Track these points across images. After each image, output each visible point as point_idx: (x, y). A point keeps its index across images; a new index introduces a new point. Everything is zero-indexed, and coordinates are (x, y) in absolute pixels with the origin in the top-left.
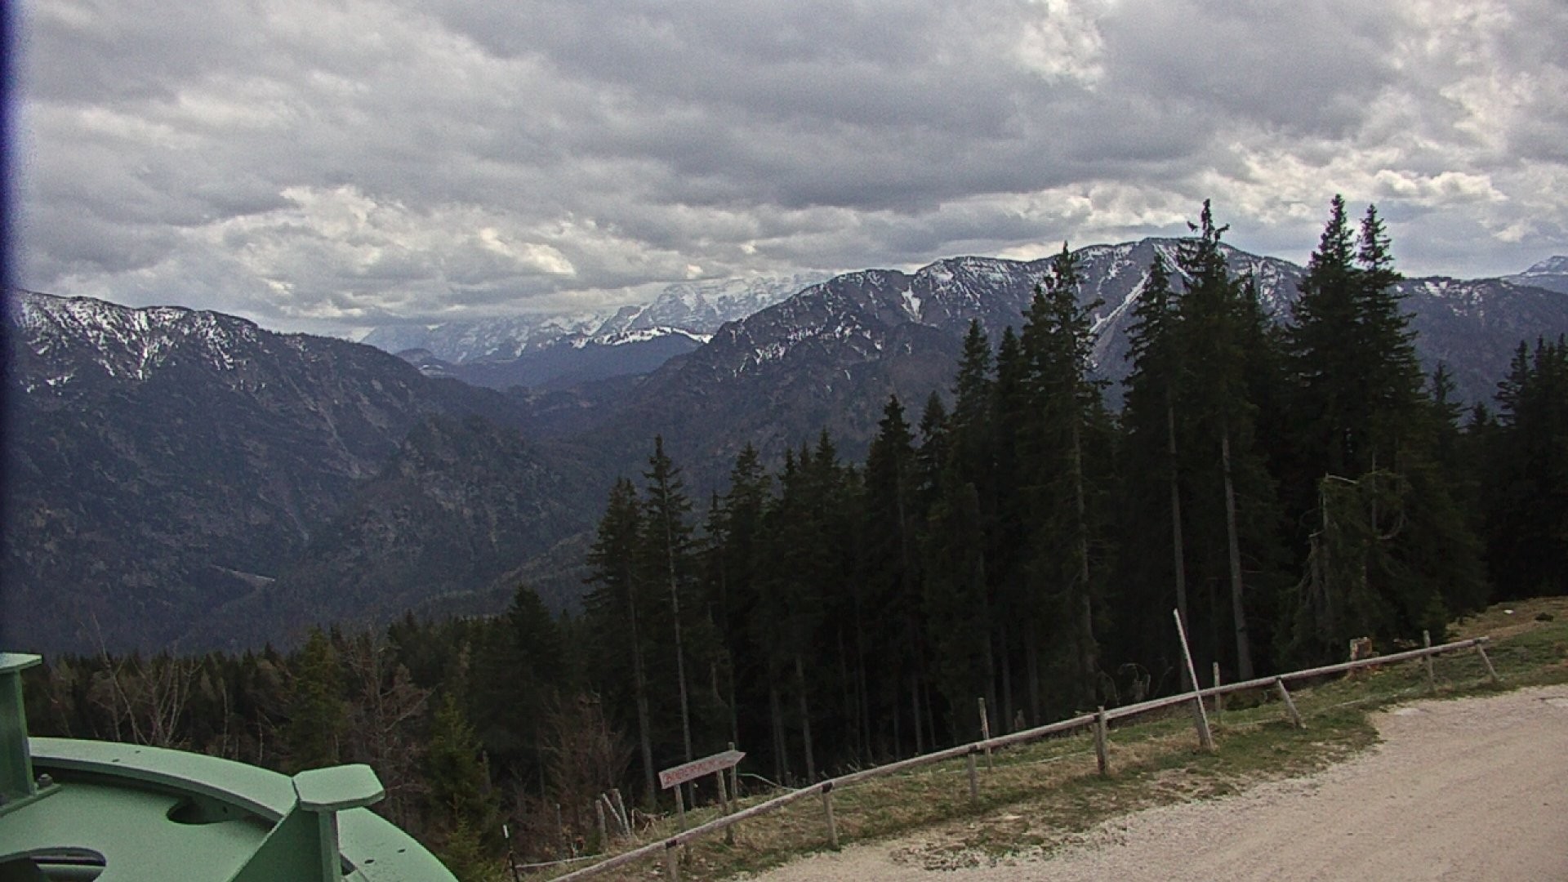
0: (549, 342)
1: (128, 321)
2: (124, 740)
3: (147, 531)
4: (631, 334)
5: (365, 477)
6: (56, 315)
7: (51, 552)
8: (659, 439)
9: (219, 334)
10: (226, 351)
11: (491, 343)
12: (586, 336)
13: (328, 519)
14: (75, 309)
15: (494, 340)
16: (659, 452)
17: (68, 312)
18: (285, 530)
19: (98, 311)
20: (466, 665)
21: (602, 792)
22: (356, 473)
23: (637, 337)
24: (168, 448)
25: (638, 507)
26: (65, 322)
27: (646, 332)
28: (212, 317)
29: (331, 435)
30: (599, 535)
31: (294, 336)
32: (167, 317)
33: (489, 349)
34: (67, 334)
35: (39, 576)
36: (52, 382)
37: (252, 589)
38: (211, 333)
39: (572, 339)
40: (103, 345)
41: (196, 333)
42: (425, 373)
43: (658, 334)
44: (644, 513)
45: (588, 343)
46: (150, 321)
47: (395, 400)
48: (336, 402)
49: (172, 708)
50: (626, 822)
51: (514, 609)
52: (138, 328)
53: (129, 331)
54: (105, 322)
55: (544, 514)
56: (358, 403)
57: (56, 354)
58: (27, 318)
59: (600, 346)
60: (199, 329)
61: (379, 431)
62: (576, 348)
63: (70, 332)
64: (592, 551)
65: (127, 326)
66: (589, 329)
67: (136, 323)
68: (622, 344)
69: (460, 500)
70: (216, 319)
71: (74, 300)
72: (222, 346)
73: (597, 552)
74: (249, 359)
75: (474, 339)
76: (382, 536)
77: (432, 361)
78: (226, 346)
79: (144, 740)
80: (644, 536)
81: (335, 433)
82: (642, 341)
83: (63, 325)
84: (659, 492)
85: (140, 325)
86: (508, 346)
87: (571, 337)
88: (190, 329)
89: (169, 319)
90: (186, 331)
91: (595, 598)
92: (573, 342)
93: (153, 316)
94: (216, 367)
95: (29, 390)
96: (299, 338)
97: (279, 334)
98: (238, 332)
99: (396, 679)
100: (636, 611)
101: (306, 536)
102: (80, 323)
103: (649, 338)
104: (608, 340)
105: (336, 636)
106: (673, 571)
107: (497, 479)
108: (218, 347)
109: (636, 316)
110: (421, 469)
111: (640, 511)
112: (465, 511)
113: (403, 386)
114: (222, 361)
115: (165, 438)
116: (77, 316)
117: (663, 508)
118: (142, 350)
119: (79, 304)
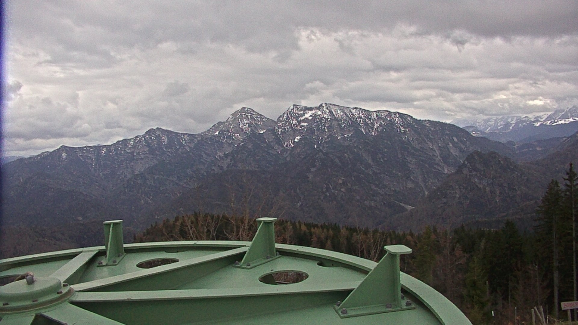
0: (524, 124)
1: (370, 115)
2: (362, 257)
3: (373, 187)
4: (560, 120)
5: (449, 173)
6: (348, 114)
7: (343, 191)
8: (571, 165)
9: (400, 120)
10: (402, 126)
11: (500, 124)
12: (540, 121)
13: (435, 188)
14: (354, 111)
15: (502, 122)
16: (571, 170)
17: (352, 113)
18: (419, 190)
19: (361, 112)
20: (483, 247)
21: (535, 306)
22: (446, 171)
23: (563, 122)
24: (381, 159)
25: (560, 192)
26: (351, 116)
27: (567, 120)
28: (397, 114)
29: (437, 157)
30: (542, 202)
31: (426, 121)
32: (383, 114)
33: (500, 126)
34: (351, 120)
35: (339, 199)
36: (346, 136)
37: (407, 210)
38: (397, 119)
39: (534, 123)
40: (362, 124)
41: (392, 120)
42: (473, 135)
43: (573, 120)
44: (563, 195)
45: (541, 124)
46: (377, 116)
47: (462, 145)
48: (440, 145)
49: (377, 248)
50: (544, 320)
51: (504, 228)
52: (373, 118)
53: (370, 119)
54: (363, 116)
55: (519, 192)
56: (448, 146)
57: (348, 126)
58: (339, 114)
59: (546, 125)
60: (393, 118)
61: (455, 156)
62: (536, 126)
63: (352, 119)
64: (538, 208)
65: (370, 117)
66: (542, 119)
67: (372, 116)
68: (556, 125)
69: (485, 184)
70: (398, 115)
71: (354, 108)
72: (400, 124)
73: (541, 209)
74: (410, 129)
75: (493, 122)
76: (454, 195)
77: (477, 131)
78: (402, 124)
79: (368, 258)
80: (561, 204)
81: (439, 156)
82: (565, 123)
83: (350, 117)
84: (571, 187)
85: (373, 116)
86: (507, 125)
87: (534, 122)
88: (390, 118)
89: (383, 115)
90: (389, 119)
91: (539, 227)
92: (534, 124)
93: (378, 114)
94: (398, 131)
95: (339, 138)
96: (428, 122)
97: (420, 120)
98: (406, 119)
99: (456, 249)
100: (556, 234)
101: (427, 193)
102: (355, 116)
103: (568, 122)
104: (550, 123)
105: (435, 230)
106: (574, 220)
107: (500, 177)
108: (399, 124)
109: (563, 113)
110: (471, 172)
111: (560, 194)
112: (487, 188)
113: (465, 140)
114: (400, 129)
115: (380, 156)
116: (354, 114)
117: (571, 193)
118: (374, 126)
119: (355, 110)
